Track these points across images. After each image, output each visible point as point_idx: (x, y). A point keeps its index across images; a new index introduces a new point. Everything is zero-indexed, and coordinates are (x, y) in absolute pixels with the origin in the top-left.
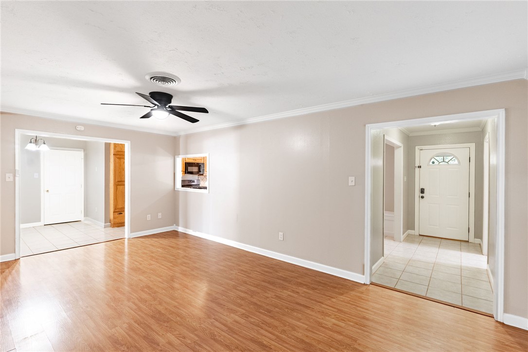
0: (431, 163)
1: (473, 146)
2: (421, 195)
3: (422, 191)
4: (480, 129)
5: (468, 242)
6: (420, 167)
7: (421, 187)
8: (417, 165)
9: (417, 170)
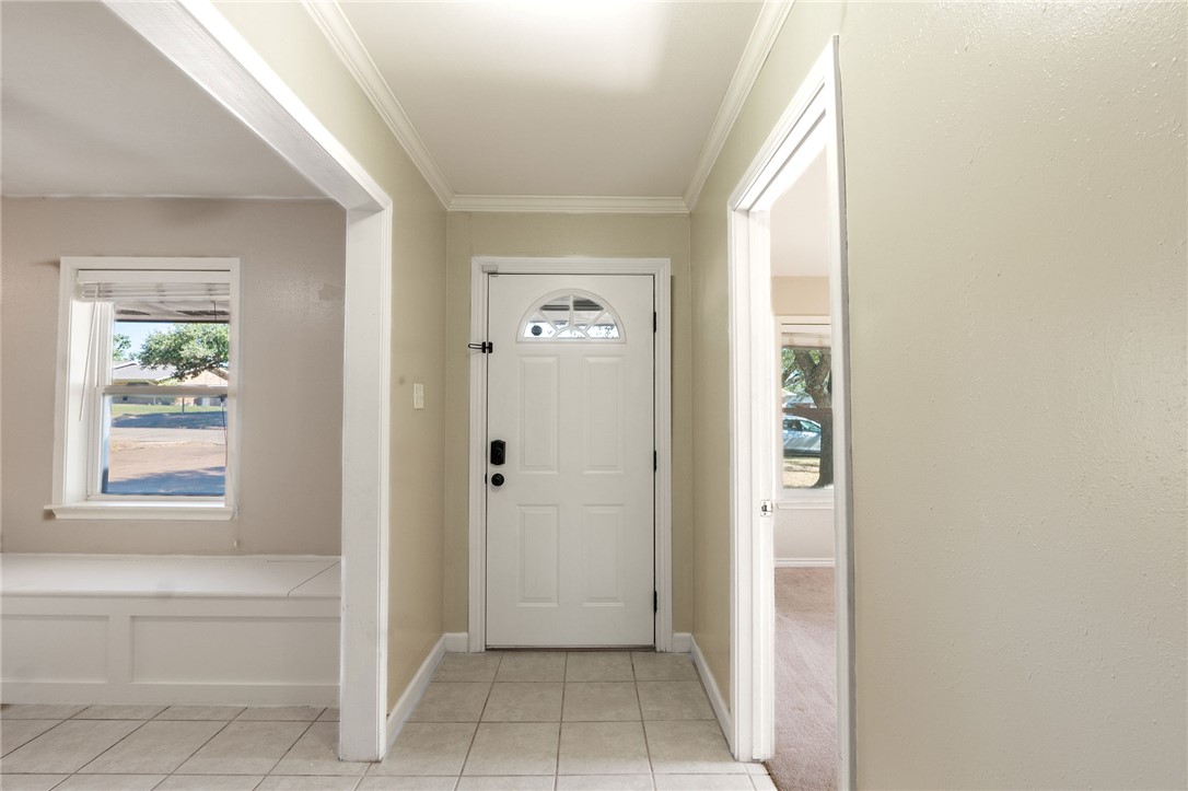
0: (528, 333)
1: (664, 268)
2: (494, 470)
3: (497, 452)
4: (681, 207)
5: (652, 649)
6: (487, 348)
7: (492, 438)
8: (478, 337)
9: (478, 358)
